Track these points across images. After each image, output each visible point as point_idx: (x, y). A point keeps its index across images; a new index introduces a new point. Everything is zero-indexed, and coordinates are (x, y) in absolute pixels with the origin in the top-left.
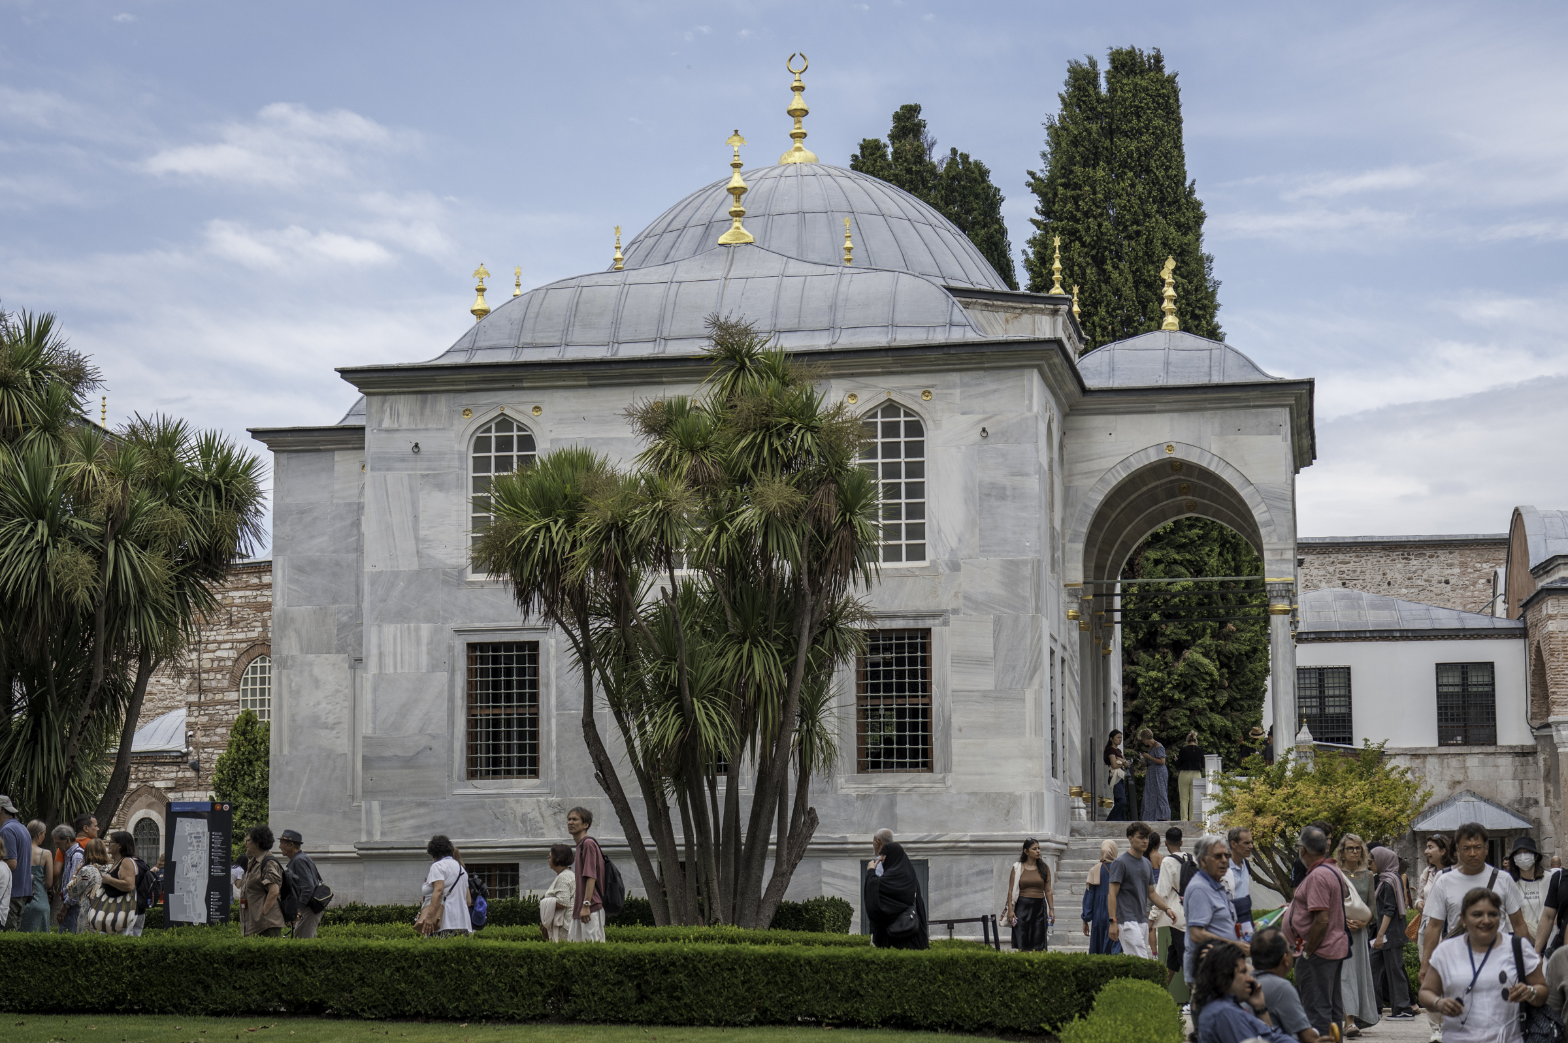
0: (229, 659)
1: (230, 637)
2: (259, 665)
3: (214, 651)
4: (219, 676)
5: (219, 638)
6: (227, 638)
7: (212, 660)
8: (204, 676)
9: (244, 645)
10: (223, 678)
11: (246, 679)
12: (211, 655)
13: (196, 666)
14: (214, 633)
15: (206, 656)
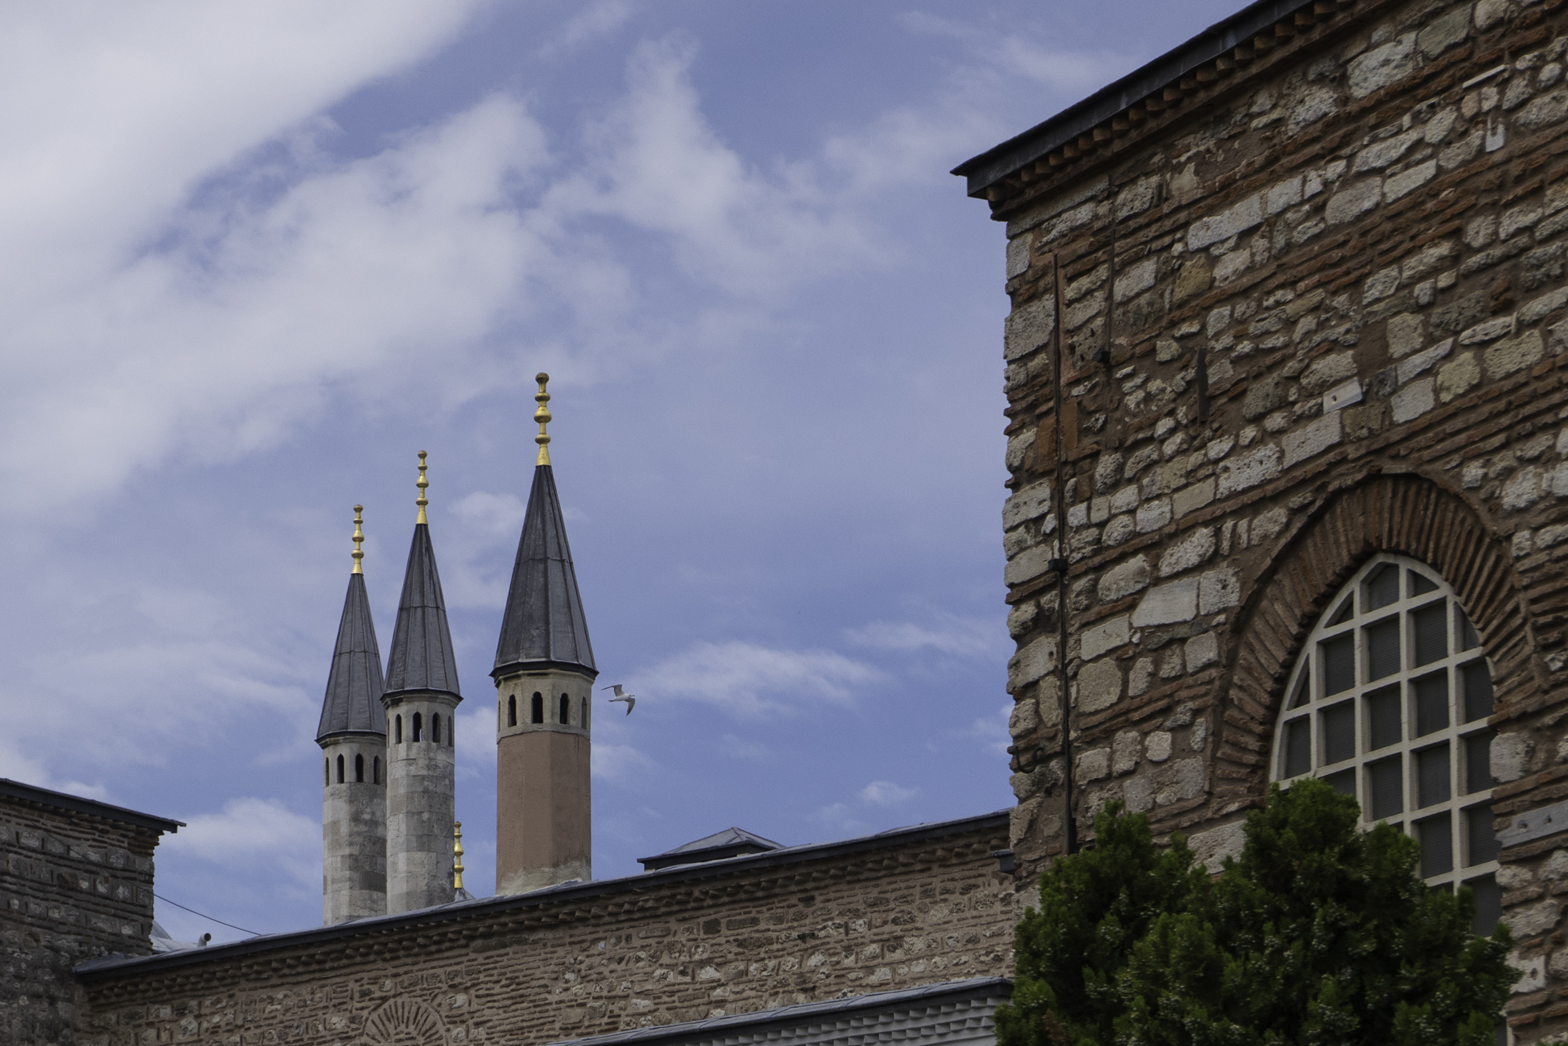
0: (1200, 624)
1: (1200, 494)
2: (1360, 619)
3: (1129, 604)
4: (1160, 744)
5: (1152, 517)
6: (1186, 502)
7: (1123, 658)
8: (1091, 760)
9: (1272, 520)
10: (1179, 751)
11: (1299, 726)
12: (1115, 632)
13: (1053, 715)
14: (1126, 496)
15: (1093, 642)
